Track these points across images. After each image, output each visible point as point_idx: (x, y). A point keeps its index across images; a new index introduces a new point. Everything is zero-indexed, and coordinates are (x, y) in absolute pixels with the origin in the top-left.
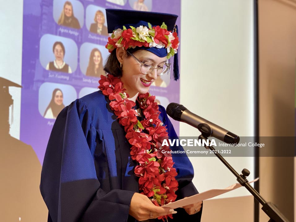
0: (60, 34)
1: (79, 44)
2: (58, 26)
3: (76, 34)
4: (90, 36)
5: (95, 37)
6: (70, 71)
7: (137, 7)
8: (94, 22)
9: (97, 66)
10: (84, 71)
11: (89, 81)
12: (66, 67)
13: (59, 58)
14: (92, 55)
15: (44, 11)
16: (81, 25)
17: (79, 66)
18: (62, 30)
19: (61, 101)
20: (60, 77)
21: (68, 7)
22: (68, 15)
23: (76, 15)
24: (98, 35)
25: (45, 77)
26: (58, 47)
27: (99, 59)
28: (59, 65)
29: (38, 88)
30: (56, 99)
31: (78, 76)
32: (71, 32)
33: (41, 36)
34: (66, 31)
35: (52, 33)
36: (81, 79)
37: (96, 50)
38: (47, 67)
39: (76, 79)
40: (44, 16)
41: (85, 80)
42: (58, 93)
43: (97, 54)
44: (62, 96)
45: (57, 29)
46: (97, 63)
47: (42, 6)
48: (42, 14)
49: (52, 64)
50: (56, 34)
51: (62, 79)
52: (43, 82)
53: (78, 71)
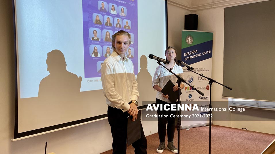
0: (95, 27)
1: (102, 30)
2: (94, 24)
3: (101, 26)
4: (105, 27)
5: (107, 27)
6: (99, 40)
7: (121, 14)
8: (107, 22)
9: (108, 38)
10: (104, 40)
11: (106, 43)
12: (98, 39)
13: (95, 36)
14: (107, 34)
15: (90, 19)
16: (102, 23)
17: (102, 38)
18: (96, 26)
19: (97, 51)
20: (96, 42)
21: (98, 17)
22: (98, 20)
23: (100, 20)
24: (108, 26)
25: (91, 43)
26: (95, 32)
27: (109, 35)
28: (95, 38)
29: (89, 47)
30: (95, 50)
31: (102, 42)
32: (99, 26)
33: (89, 28)
34: (97, 26)
35: (93, 27)
36: (103, 43)
37: (108, 32)
38: (92, 39)
39: (101, 42)
40: (90, 21)
41: (104, 43)
42: (96, 48)
43: (108, 33)
44: (97, 49)
45: (94, 25)
46: (108, 37)
47: (89, 18)
48: (89, 21)
49: (93, 38)
50: (94, 27)
51: (97, 43)
52: (90, 44)
53: (102, 40)
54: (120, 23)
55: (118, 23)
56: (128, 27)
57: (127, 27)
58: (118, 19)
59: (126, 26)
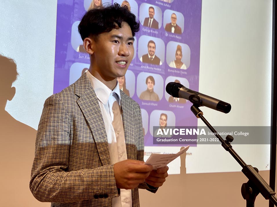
22: (97, 5)
25: (76, 58)
29: (69, 67)
38: (78, 50)
40: (76, 6)
48: (74, 4)
52: (74, 62)
54: (157, 16)
55: (151, 16)
56: (177, 27)
57: (173, 30)
58: (151, 8)
59: (169, 26)
